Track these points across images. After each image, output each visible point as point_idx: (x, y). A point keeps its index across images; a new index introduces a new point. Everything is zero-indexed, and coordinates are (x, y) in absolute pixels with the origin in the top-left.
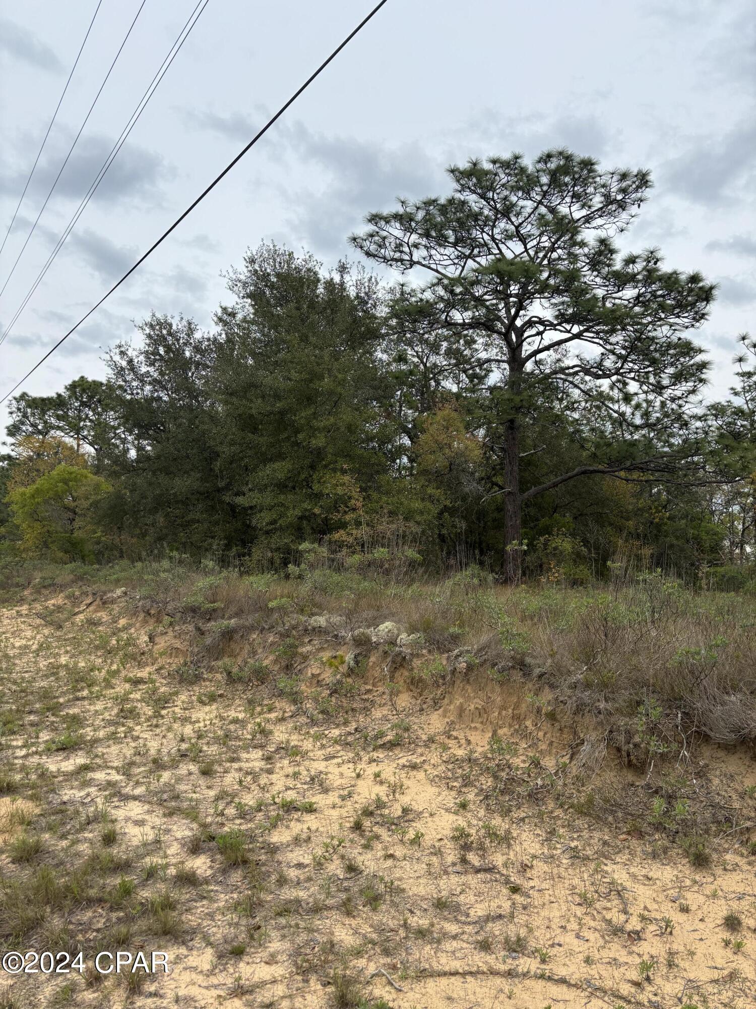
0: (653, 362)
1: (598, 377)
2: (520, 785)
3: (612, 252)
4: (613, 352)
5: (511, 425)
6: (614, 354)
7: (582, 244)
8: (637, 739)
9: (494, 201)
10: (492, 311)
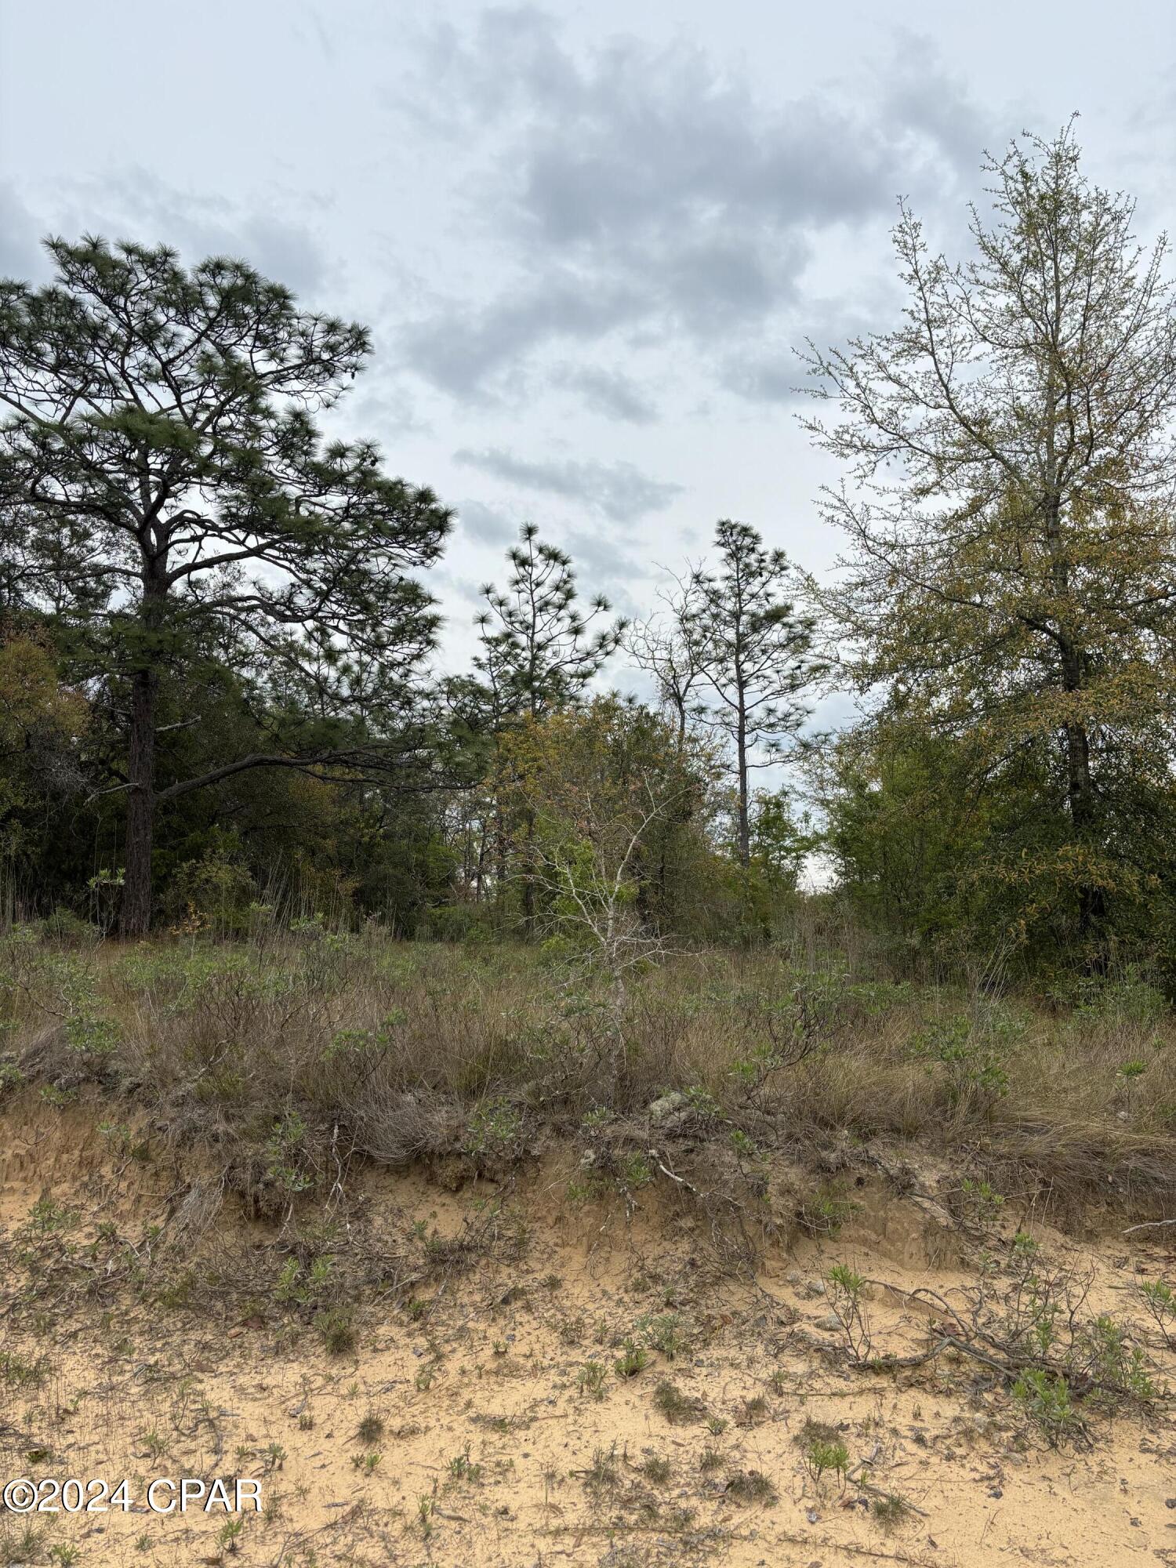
0: (366, 607)
1: (283, 619)
2: (76, 1275)
3: (311, 434)
4: (308, 583)
5: (144, 680)
6: (310, 587)
7: (268, 414)
8: (269, 1175)
9: (127, 313)
10: (117, 489)
